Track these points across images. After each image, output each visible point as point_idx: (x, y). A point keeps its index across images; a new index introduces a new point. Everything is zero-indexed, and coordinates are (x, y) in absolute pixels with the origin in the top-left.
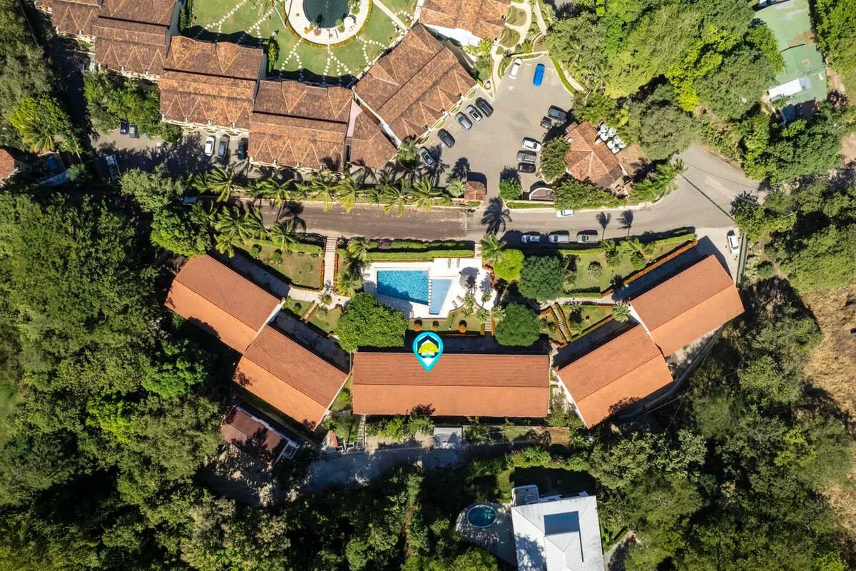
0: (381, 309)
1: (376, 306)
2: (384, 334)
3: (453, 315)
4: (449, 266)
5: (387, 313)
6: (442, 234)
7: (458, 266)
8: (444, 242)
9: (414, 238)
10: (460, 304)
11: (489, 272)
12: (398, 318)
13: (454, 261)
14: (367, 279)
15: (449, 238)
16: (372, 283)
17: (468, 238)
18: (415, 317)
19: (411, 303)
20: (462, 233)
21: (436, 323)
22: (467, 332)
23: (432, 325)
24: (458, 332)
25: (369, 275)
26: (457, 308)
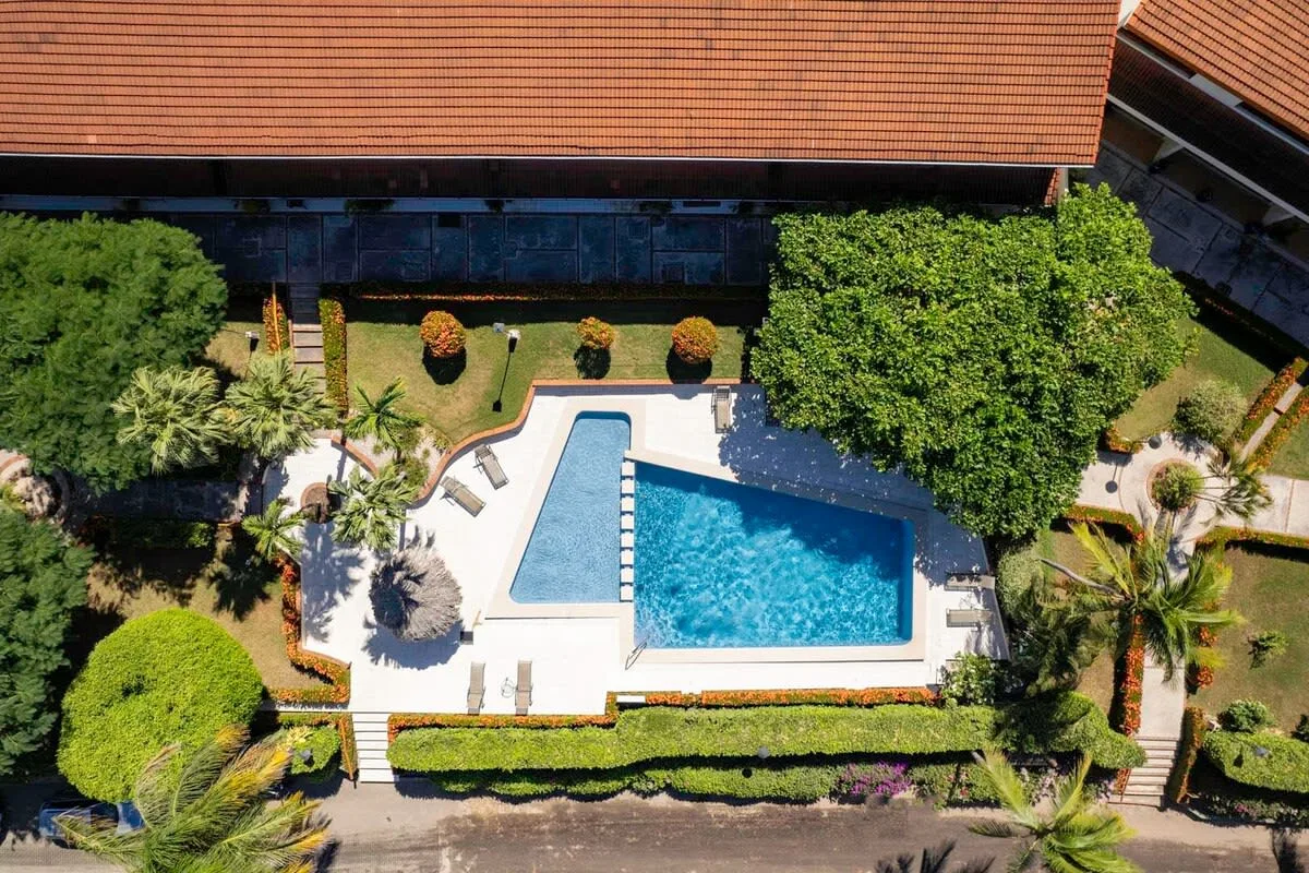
0: (915, 442)
1: (941, 459)
2: (901, 290)
3: (502, 413)
4: (524, 671)
5: (883, 417)
6: (564, 831)
7: (477, 675)
8: (557, 793)
9: (713, 808)
10: (465, 470)
11: (310, 645)
12: (813, 387)
13: (499, 704)
14: (963, 599)
15: (532, 809)
16: (939, 577)
17: (432, 812)
18: (704, 400)
19: (728, 475)
20: (469, 838)
21: (594, 363)
22: (414, 315)
23: (616, 357)
24: (472, 317)
25: (952, 622)
26: (481, 446)
